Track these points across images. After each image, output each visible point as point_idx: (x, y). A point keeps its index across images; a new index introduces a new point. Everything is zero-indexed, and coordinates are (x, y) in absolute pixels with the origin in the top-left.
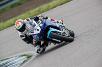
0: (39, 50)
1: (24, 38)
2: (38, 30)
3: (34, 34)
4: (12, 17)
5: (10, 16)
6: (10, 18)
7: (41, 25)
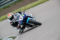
0: (21, 31)
1: (12, 24)
2: (22, 18)
3: (19, 21)
4: (4, 15)
5: (3, 14)
6: (3, 15)
7: (23, 16)
